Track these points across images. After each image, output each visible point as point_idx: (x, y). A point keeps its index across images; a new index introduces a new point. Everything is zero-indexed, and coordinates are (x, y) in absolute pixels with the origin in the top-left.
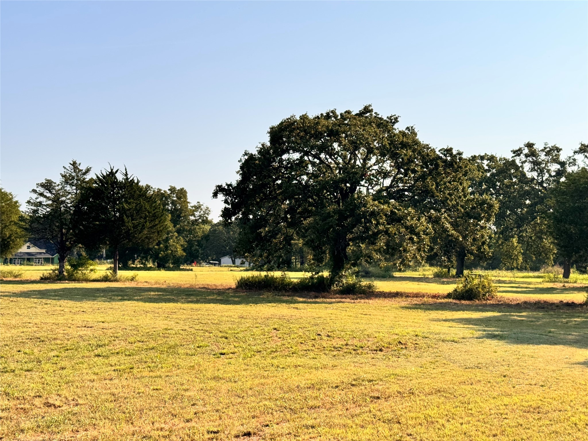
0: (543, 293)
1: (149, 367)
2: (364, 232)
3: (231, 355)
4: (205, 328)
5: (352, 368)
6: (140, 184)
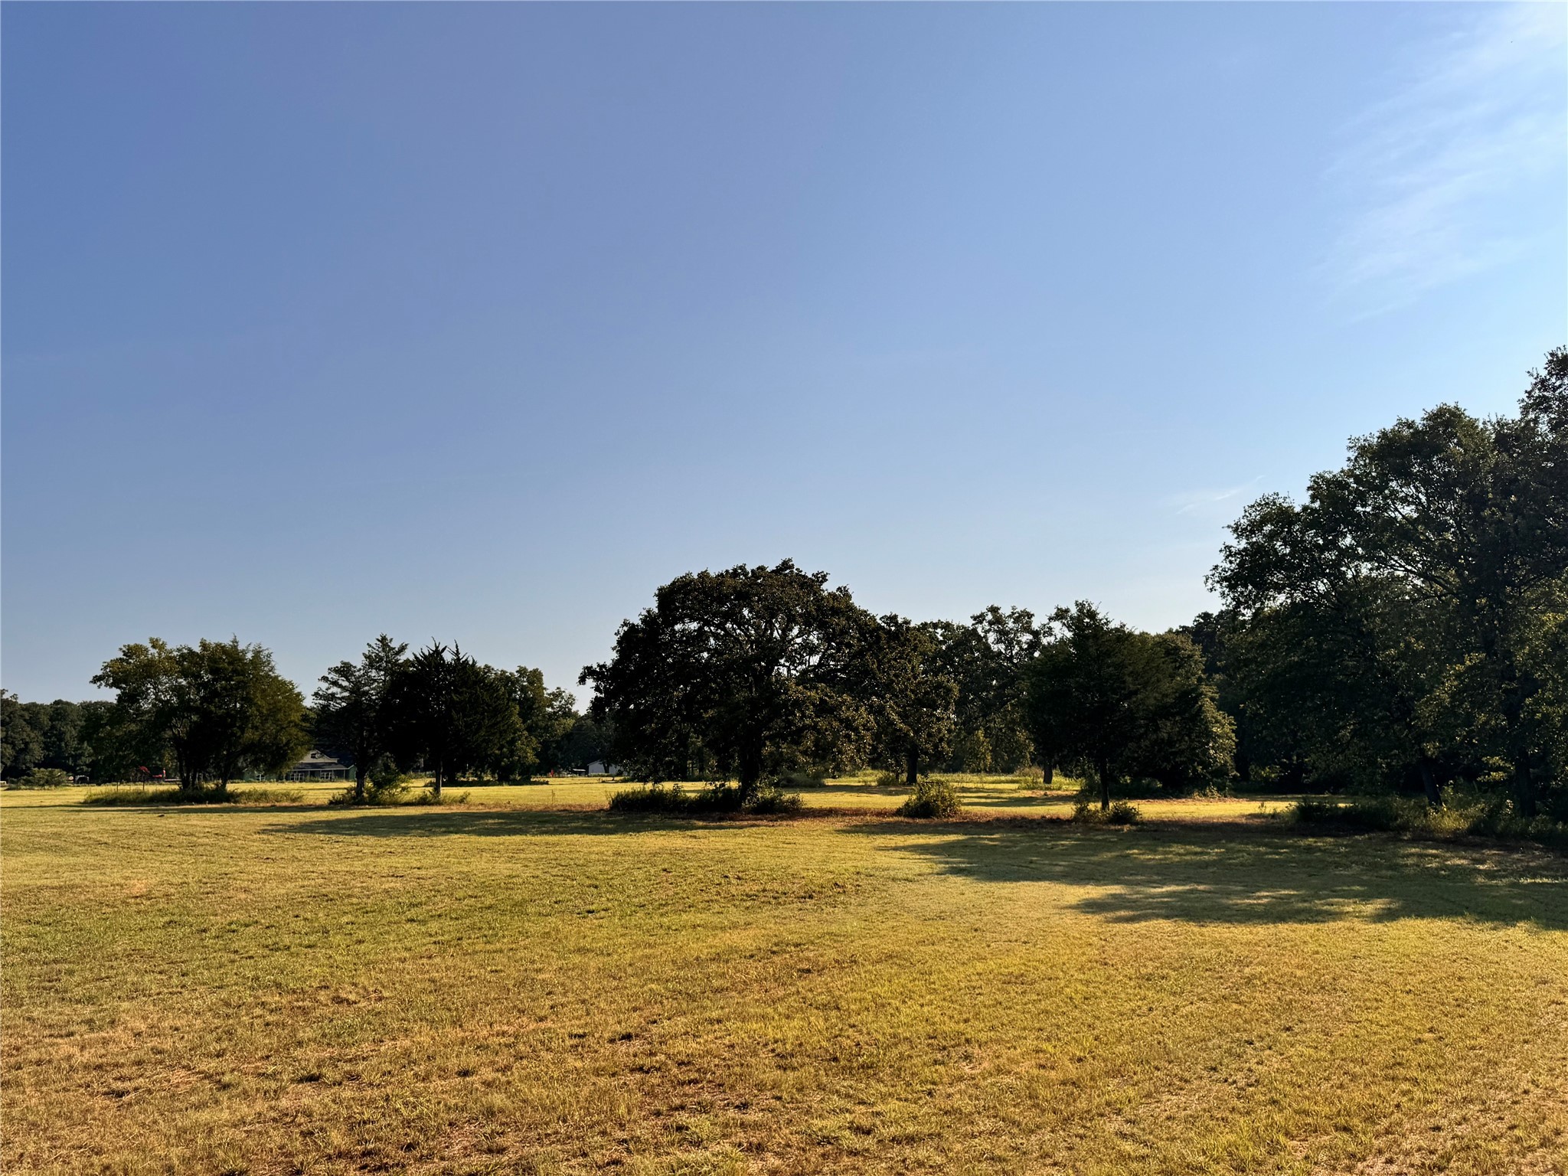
0: (1019, 806)
1: (486, 936)
2: (785, 728)
3: (603, 913)
4: (566, 873)
5: (772, 925)
6: (478, 665)
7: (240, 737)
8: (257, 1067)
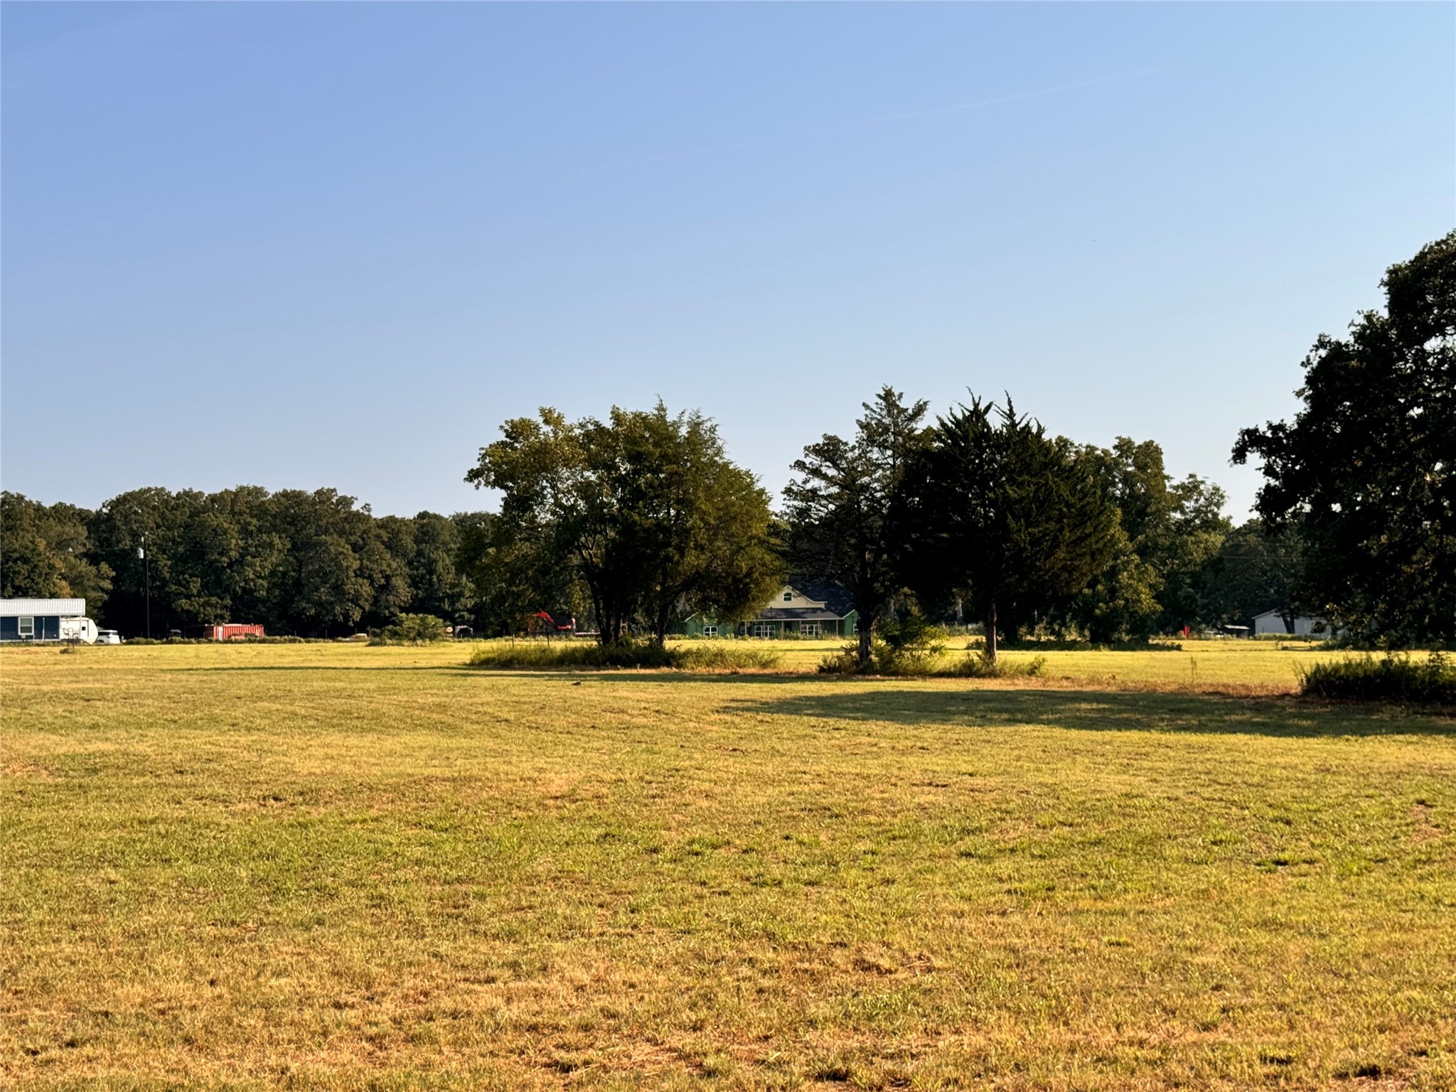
1: (1095, 888)
3: (1305, 867)
4: (1228, 795)
6: (1045, 436)
7: (678, 563)
8: (751, 1051)
